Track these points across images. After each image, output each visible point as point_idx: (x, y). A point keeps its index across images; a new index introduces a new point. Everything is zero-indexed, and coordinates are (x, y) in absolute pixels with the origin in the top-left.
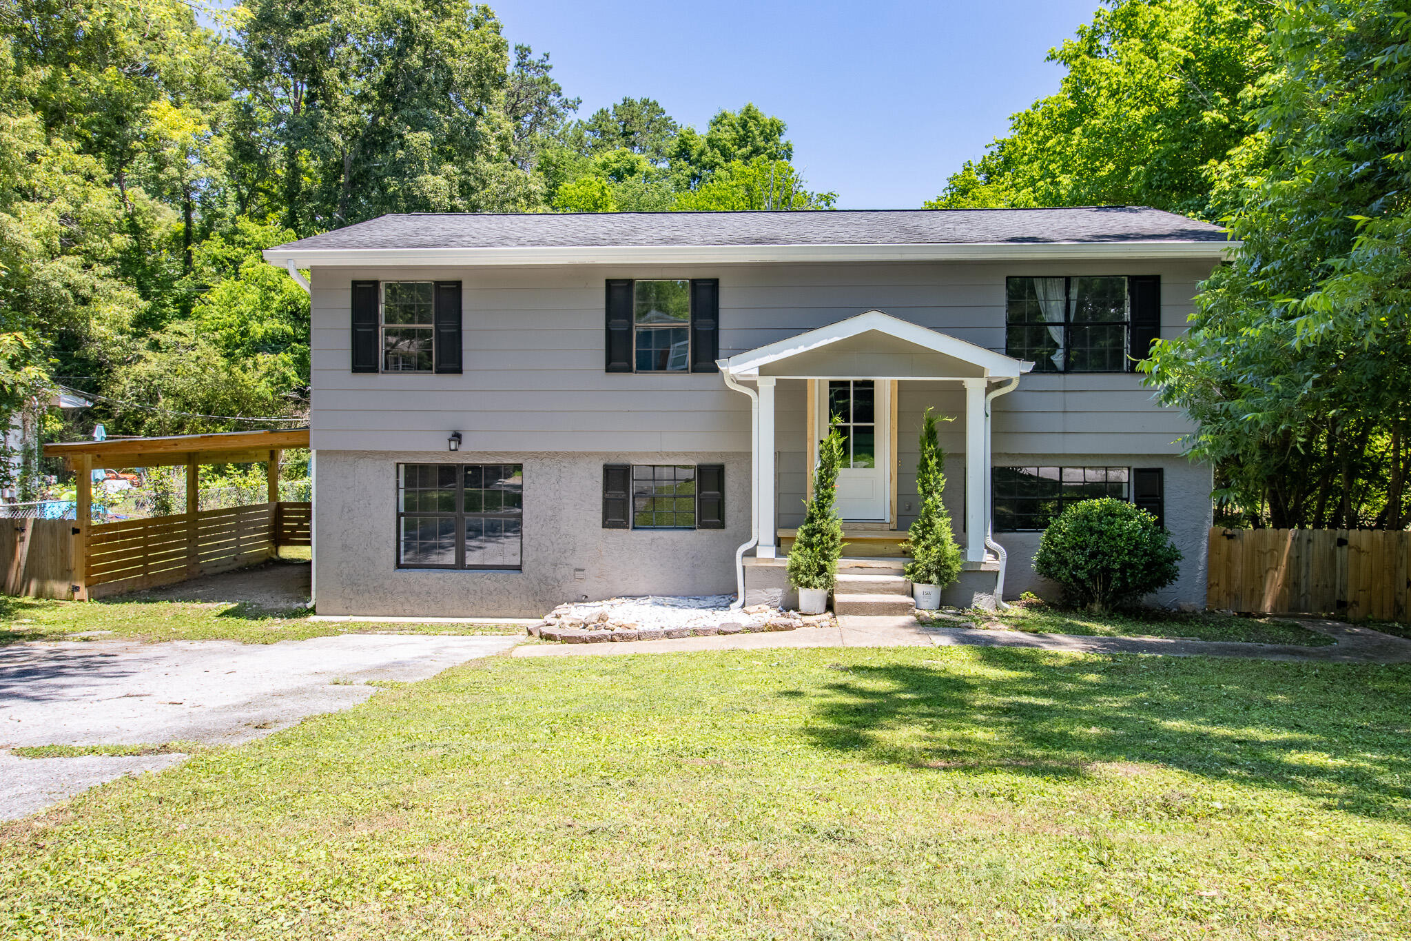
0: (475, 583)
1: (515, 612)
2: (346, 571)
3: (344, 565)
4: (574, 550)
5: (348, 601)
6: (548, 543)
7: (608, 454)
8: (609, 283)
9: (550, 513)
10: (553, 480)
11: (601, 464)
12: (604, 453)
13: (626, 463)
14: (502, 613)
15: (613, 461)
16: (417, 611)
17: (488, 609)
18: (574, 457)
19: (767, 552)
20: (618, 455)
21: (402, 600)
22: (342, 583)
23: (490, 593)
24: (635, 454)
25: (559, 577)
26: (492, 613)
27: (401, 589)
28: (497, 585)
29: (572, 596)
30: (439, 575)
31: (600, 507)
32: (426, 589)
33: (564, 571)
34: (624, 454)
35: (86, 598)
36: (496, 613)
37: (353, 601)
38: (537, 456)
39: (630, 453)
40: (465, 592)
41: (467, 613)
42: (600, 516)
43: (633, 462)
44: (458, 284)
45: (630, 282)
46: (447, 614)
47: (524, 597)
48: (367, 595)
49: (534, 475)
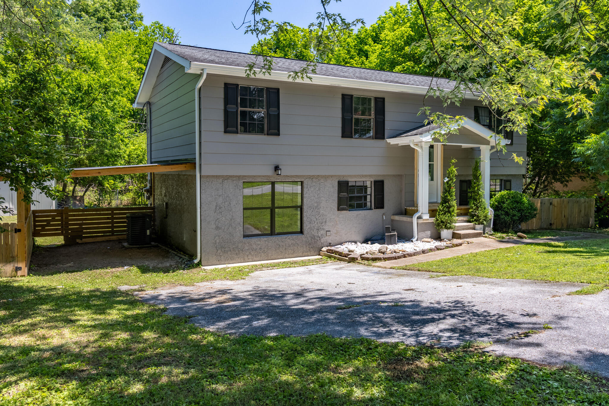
0: (282, 242)
1: (301, 254)
2: (218, 241)
3: (217, 238)
4: (326, 222)
5: (219, 257)
6: (315, 220)
7: (339, 176)
8: (343, 96)
9: (316, 205)
10: (317, 189)
11: (337, 181)
12: (338, 176)
13: (347, 180)
14: (295, 255)
15: (342, 179)
16: (255, 259)
17: (288, 254)
18: (326, 177)
19: (426, 217)
20: (344, 176)
21: (248, 253)
22: (216, 247)
23: (290, 246)
24: (350, 176)
25: (320, 235)
26: (290, 255)
27: (247, 248)
28: (293, 241)
29: (325, 244)
30: (265, 239)
31: (336, 201)
32: (259, 247)
33: (322, 232)
34: (346, 176)
35: (26, 274)
36: (292, 256)
37: (222, 257)
38: (311, 177)
39: (348, 176)
40: (278, 246)
41: (279, 257)
42: (336, 205)
43: (349, 180)
44: (278, 90)
45: (352, 96)
46: (269, 258)
47: (305, 246)
48: (229, 253)
49: (309, 186)
